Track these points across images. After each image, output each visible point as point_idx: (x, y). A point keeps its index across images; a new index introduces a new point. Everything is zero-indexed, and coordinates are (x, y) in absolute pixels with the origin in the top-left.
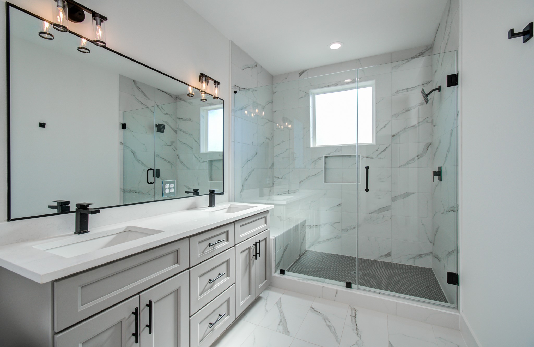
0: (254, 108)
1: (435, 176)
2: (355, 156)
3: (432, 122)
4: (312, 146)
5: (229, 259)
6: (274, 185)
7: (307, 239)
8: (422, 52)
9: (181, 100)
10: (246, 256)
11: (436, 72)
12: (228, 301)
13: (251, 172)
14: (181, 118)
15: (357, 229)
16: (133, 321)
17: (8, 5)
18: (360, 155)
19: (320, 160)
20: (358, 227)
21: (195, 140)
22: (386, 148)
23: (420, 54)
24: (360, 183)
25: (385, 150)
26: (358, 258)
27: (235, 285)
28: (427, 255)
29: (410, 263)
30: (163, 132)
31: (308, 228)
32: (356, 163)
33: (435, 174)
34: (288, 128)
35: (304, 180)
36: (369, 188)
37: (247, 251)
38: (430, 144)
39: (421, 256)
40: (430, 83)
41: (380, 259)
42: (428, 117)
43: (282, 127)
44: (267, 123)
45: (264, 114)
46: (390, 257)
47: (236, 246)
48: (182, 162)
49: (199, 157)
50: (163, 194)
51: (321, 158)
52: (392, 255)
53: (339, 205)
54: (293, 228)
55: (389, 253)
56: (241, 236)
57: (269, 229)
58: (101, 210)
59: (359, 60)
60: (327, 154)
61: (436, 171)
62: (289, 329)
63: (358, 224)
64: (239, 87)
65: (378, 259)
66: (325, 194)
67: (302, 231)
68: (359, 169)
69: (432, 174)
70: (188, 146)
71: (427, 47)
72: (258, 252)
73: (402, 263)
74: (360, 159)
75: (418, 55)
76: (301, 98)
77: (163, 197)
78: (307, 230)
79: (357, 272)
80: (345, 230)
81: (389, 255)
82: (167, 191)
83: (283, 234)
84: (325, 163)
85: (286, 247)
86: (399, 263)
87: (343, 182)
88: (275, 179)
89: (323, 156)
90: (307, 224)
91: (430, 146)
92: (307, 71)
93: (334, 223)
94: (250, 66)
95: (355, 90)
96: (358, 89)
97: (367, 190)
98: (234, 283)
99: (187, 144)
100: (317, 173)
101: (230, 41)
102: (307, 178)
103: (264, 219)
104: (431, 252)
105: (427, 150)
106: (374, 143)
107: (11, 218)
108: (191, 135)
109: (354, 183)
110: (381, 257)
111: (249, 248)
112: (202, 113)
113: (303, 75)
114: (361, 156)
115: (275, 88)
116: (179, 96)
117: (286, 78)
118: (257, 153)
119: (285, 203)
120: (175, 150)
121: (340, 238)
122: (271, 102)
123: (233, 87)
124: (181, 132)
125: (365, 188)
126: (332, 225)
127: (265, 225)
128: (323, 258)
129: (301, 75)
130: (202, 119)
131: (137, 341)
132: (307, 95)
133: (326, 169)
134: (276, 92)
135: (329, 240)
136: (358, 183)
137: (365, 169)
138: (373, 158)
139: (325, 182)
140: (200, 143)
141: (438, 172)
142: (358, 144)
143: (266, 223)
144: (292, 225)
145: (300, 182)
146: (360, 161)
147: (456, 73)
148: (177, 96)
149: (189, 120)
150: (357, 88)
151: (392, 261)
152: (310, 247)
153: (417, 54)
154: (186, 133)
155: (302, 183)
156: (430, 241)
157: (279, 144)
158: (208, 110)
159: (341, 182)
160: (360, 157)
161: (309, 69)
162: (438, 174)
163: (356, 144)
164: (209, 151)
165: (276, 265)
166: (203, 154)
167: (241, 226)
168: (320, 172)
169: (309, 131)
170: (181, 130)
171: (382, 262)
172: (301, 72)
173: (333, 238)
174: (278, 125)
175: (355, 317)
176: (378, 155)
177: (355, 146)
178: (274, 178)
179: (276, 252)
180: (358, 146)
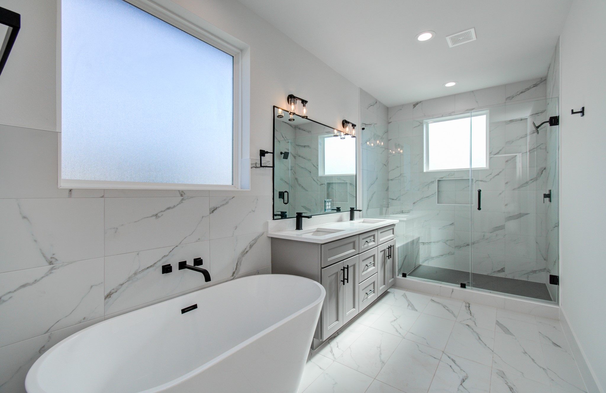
0: (375, 140)
1: (545, 198)
2: (469, 179)
3: (546, 148)
4: (425, 170)
5: (375, 254)
6: (389, 206)
7: (420, 254)
8: (536, 84)
9: (300, 129)
10: (383, 255)
11: (548, 104)
12: (374, 283)
13: (373, 194)
14: (300, 145)
15: (470, 246)
16: (342, 273)
17: (274, 107)
18: (473, 179)
19: (433, 183)
20: (471, 244)
21: (313, 165)
22: (500, 172)
23: (534, 86)
24: (473, 204)
25: (498, 174)
26: (471, 273)
27: (378, 274)
28: (541, 271)
29: (524, 279)
30: (287, 159)
31: (422, 244)
32: (469, 186)
33: (546, 196)
34: (399, 153)
35: (418, 201)
36: (481, 207)
37: (383, 252)
38: (545, 169)
39: (535, 272)
40: (544, 112)
41: (493, 274)
42: (542, 144)
43: (394, 152)
44: (384, 151)
45: (383, 144)
46: (504, 272)
47: (378, 246)
48: (300, 185)
49: (318, 180)
50: (325, 209)
51: (434, 182)
52: (506, 271)
53: (452, 224)
54: (410, 242)
55: (502, 269)
56: (381, 240)
57: (395, 239)
58: (312, 216)
59: (473, 92)
60: (440, 178)
61: (547, 194)
62: (416, 309)
63: (471, 242)
64: (365, 124)
65: (492, 274)
66: (438, 214)
67: (417, 246)
68: (472, 192)
69: (543, 196)
70: (307, 170)
71: (541, 79)
72: (390, 255)
73: (515, 278)
74: (473, 183)
75: (533, 86)
76: (415, 127)
77: (326, 211)
78: (420, 247)
79: (470, 282)
80: (459, 247)
81: (502, 270)
82: (327, 208)
83: (404, 245)
84: (438, 186)
85: (406, 257)
86: (513, 278)
87: (456, 204)
88: (390, 201)
89: (436, 180)
90: (420, 241)
91: (545, 170)
92: (421, 103)
93: (447, 240)
94: (372, 104)
95: (469, 118)
96: (472, 118)
97: (479, 209)
98: (377, 272)
99: (306, 169)
100: (431, 196)
101: (359, 88)
102: (420, 200)
103: (392, 230)
104: (545, 269)
105: (542, 174)
106: (488, 168)
107: (275, 218)
108: (310, 160)
109: (467, 204)
110: (494, 272)
111: (384, 250)
112: (320, 141)
113: (417, 106)
114: (475, 180)
115: (390, 119)
116: (297, 126)
117: (401, 110)
118: (377, 178)
119: (405, 219)
120: (294, 174)
121: (453, 254)
122: (387, 132)
123: (362, 125)
124: (300, 157)
125: (478, 207)
126: (445, 242)
127: (393, 235)
128: (437, 272)
129: (415, 107)
130: (319, 146)
131: (344, 284)
132: (421, 124)
133: (438, 191)
134: (391, 122)
135: (442, 256)
136: (471, 204)
137: (478, 192)
138: (486, 182)
139: (438, 203)
140: (318, 167)
141: (548, 194)
142: (471, 168)
143: (393, 234)
144: (410, 240)
145: (414, 203)
146: (473, 185)
147: (557, 115)
148: (296, 126)
149: (307, 147)
150: (470, 116)
151: (506, 276)
152: (423, 262)
153: (531, 86)
154: (304, 158)
155: (416, 204)
156: (544, 258)
157: (394, 170)
158: (324, 137)
159: (454, 204)
160: (473, 181)
161: (423, 101)
162: (548, 196)
163: (470, 168)
164: (325, 174)
165: (399, 270)
166: (321, 177)
167: (381, 233)
168: (433, 194)
169: (423, 157)
170: (299, 156)
171: (495, 277)
172: (415, 104)
173: (446, 254)
174: (390, 151)
175: (469, 307)
176: (491, 179)
177: (469, 171)
178: (389, 199)
179: (399, 259)
180: (471, 170)
